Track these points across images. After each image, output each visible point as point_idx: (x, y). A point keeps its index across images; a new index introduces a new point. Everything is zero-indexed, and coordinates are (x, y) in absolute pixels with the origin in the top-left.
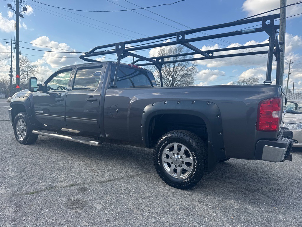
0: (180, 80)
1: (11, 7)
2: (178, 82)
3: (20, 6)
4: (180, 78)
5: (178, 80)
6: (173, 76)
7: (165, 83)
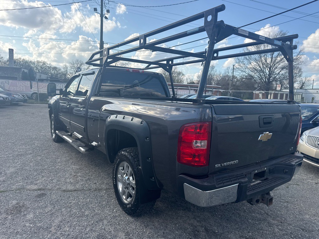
0: (279, 73)
1: (97, 11)
2: (276, 75)
3: (104, 9)
4: (279, 71)
5: (277, 73)
6: (270, 68)
7: (259, 78)
